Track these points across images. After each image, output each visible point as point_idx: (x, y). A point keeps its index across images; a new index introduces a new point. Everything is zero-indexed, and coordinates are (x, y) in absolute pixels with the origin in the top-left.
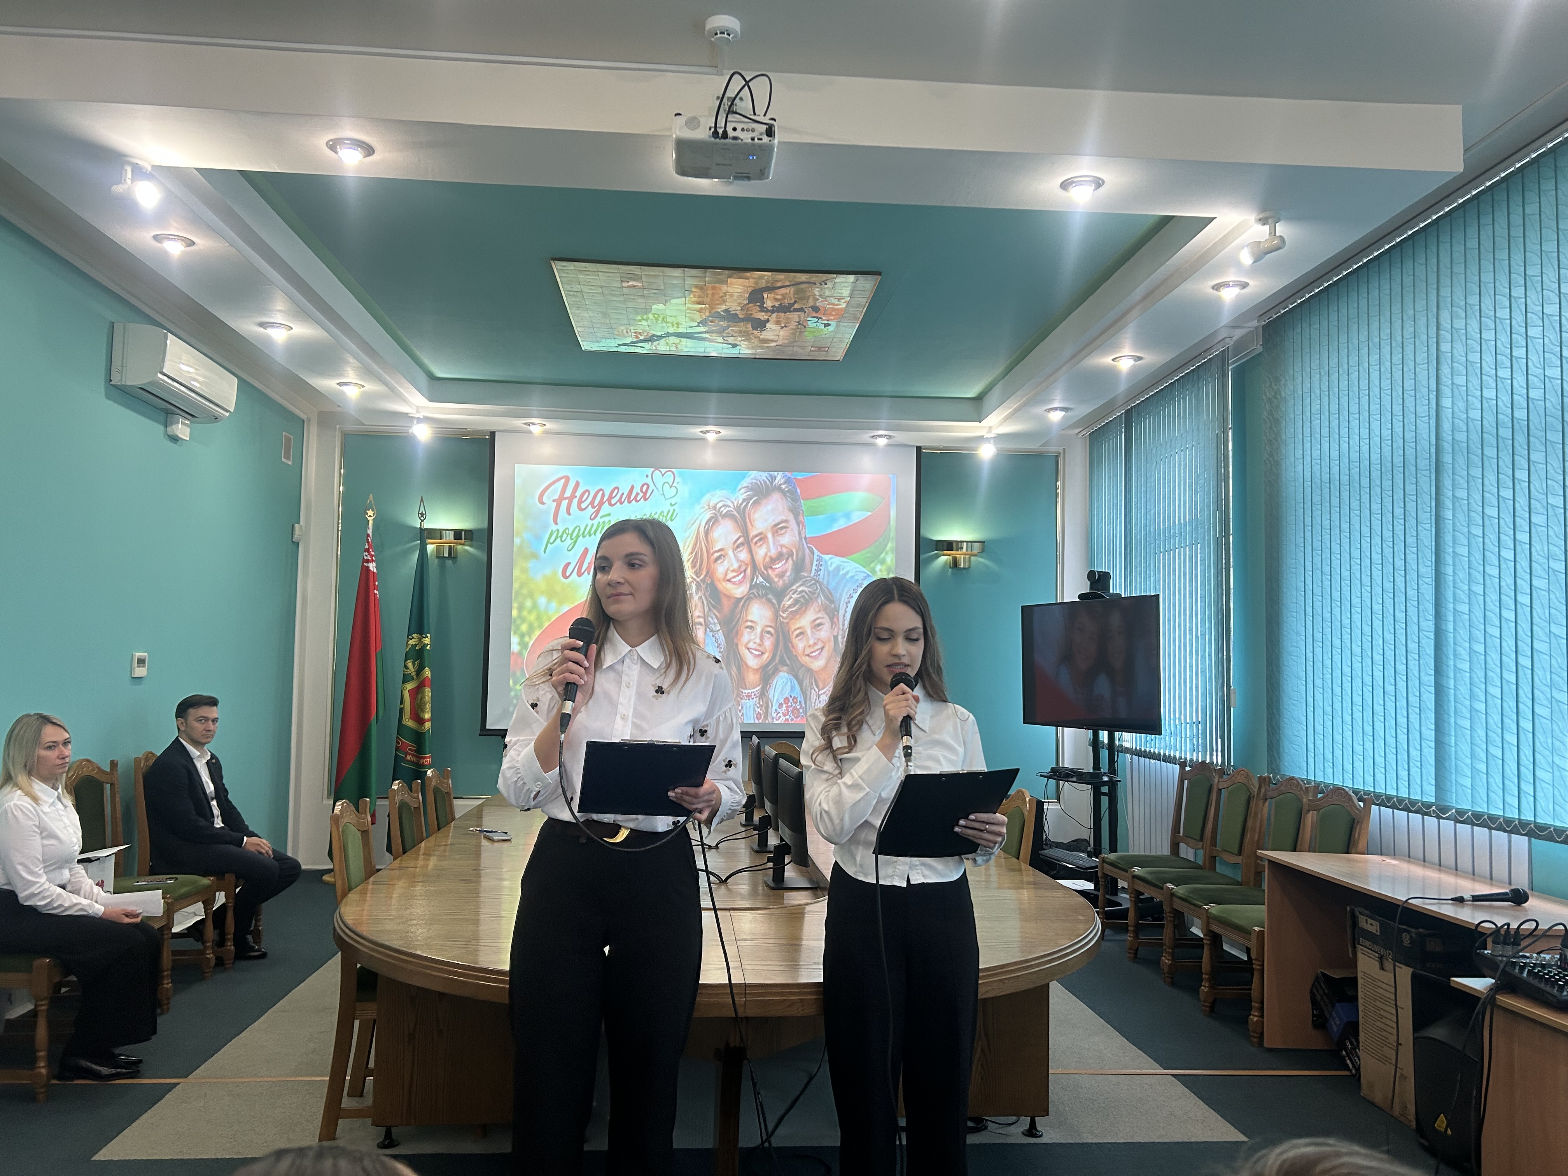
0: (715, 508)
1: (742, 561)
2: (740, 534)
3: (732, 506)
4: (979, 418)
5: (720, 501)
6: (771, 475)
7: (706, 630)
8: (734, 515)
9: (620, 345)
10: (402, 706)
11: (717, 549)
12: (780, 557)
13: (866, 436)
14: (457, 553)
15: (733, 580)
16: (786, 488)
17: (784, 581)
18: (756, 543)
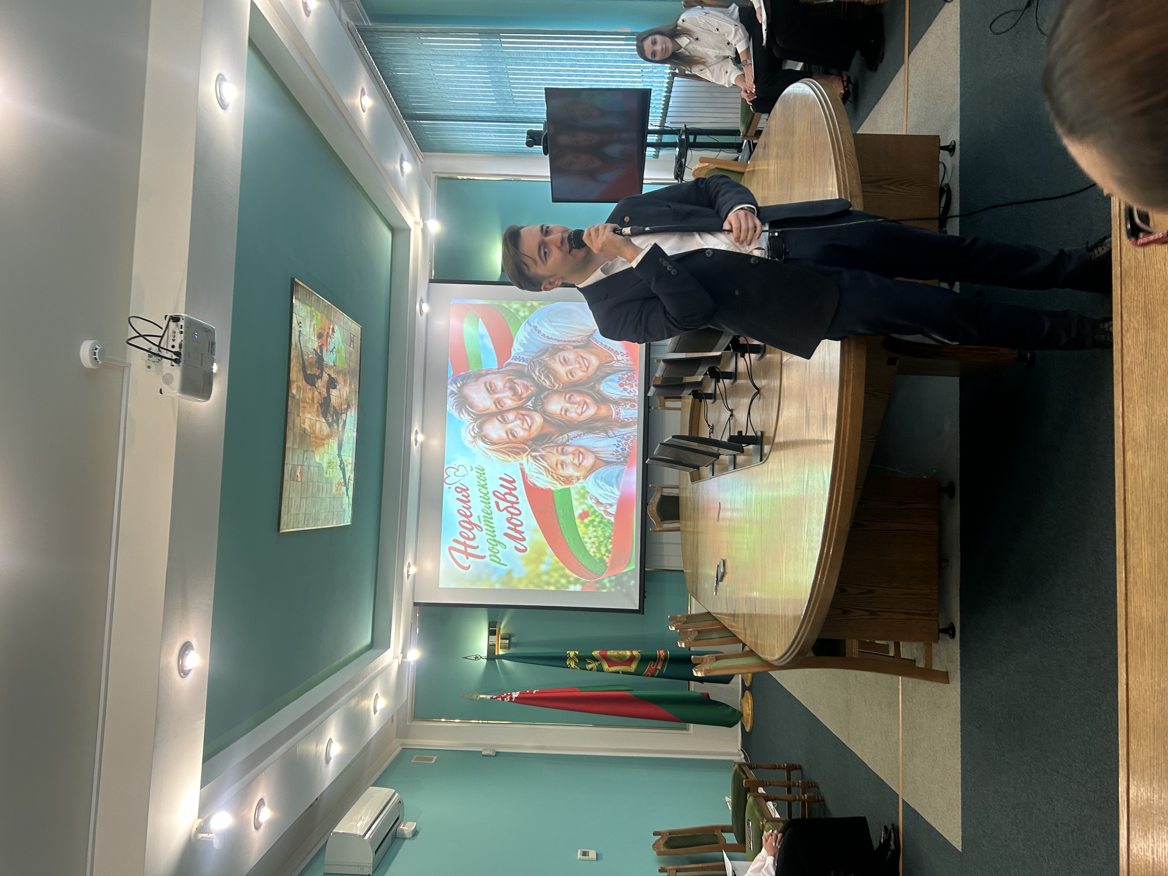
0: (474, 437)
1: (516, 417)
2: (495, 419)
3: (473, 424)
4: (407, 231)
5: (469, 433)
6: (450, 394)
7: (567, 445)
8: (480, 423)
9: (347, 495)
10: (621, 672)
11: (506, 436)
12: (513, 389)
13: (421, 320)
14: (506, 634)
15: (530, 424)
16: (460, 383)
17: (531, 386)
18: (502, 406)
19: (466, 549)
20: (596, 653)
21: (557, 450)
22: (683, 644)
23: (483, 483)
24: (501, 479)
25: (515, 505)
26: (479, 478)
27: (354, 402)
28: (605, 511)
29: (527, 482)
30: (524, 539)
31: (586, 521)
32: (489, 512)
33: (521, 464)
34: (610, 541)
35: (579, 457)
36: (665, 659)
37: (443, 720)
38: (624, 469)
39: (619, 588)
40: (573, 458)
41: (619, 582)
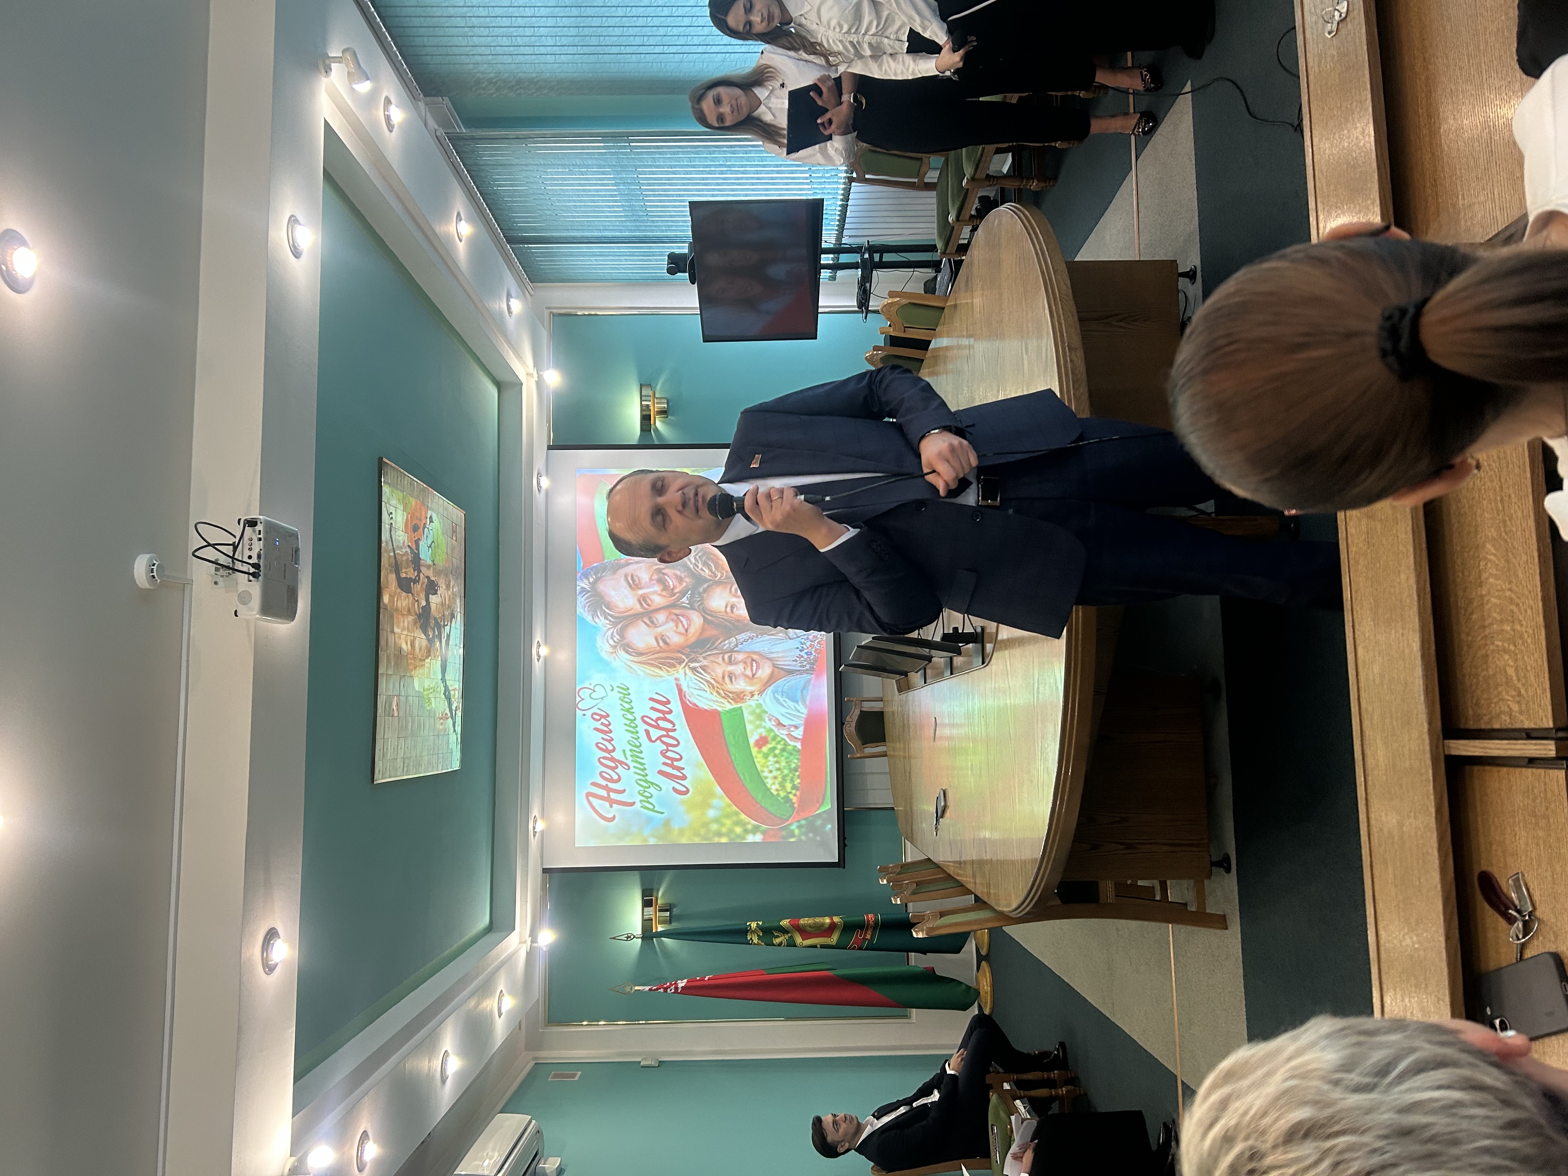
0: (614, 647)
1: (667, 619)
2: (640, 621)
3: (611, 630)
4: (518, 385)
5: (608, 641)
6: (580, 593)
7: (736, 651)
8: (621, 628)
9: (455, 731)
10: (819, 946)
11: (655, 644)
12: (662, 582)
13: (539, 498)
14: (665, 904)
15: (686, 626)
16: (592, 577)
17: (686, 577)
18: (648, 605)
19: (609, 795)
20: (785, 923)
21: (723, 659)
22: (899, 899)
23: (627, 706)
24: (652, 699)
25: (670, 733)
26: (622, 700)
27: (459, 610)
28: (789, 735)
29: (685, 702)
30: (684, 778)
31: (765, 749)
32: (638, 744)
33: (676, 679)
34: (797, 773)
35: (752, 666)
36: (876, 925)
37: (585, 1023)
38: (810, 679)
39: (811, 835)
40: (744, 668)
41: (811, 827)
